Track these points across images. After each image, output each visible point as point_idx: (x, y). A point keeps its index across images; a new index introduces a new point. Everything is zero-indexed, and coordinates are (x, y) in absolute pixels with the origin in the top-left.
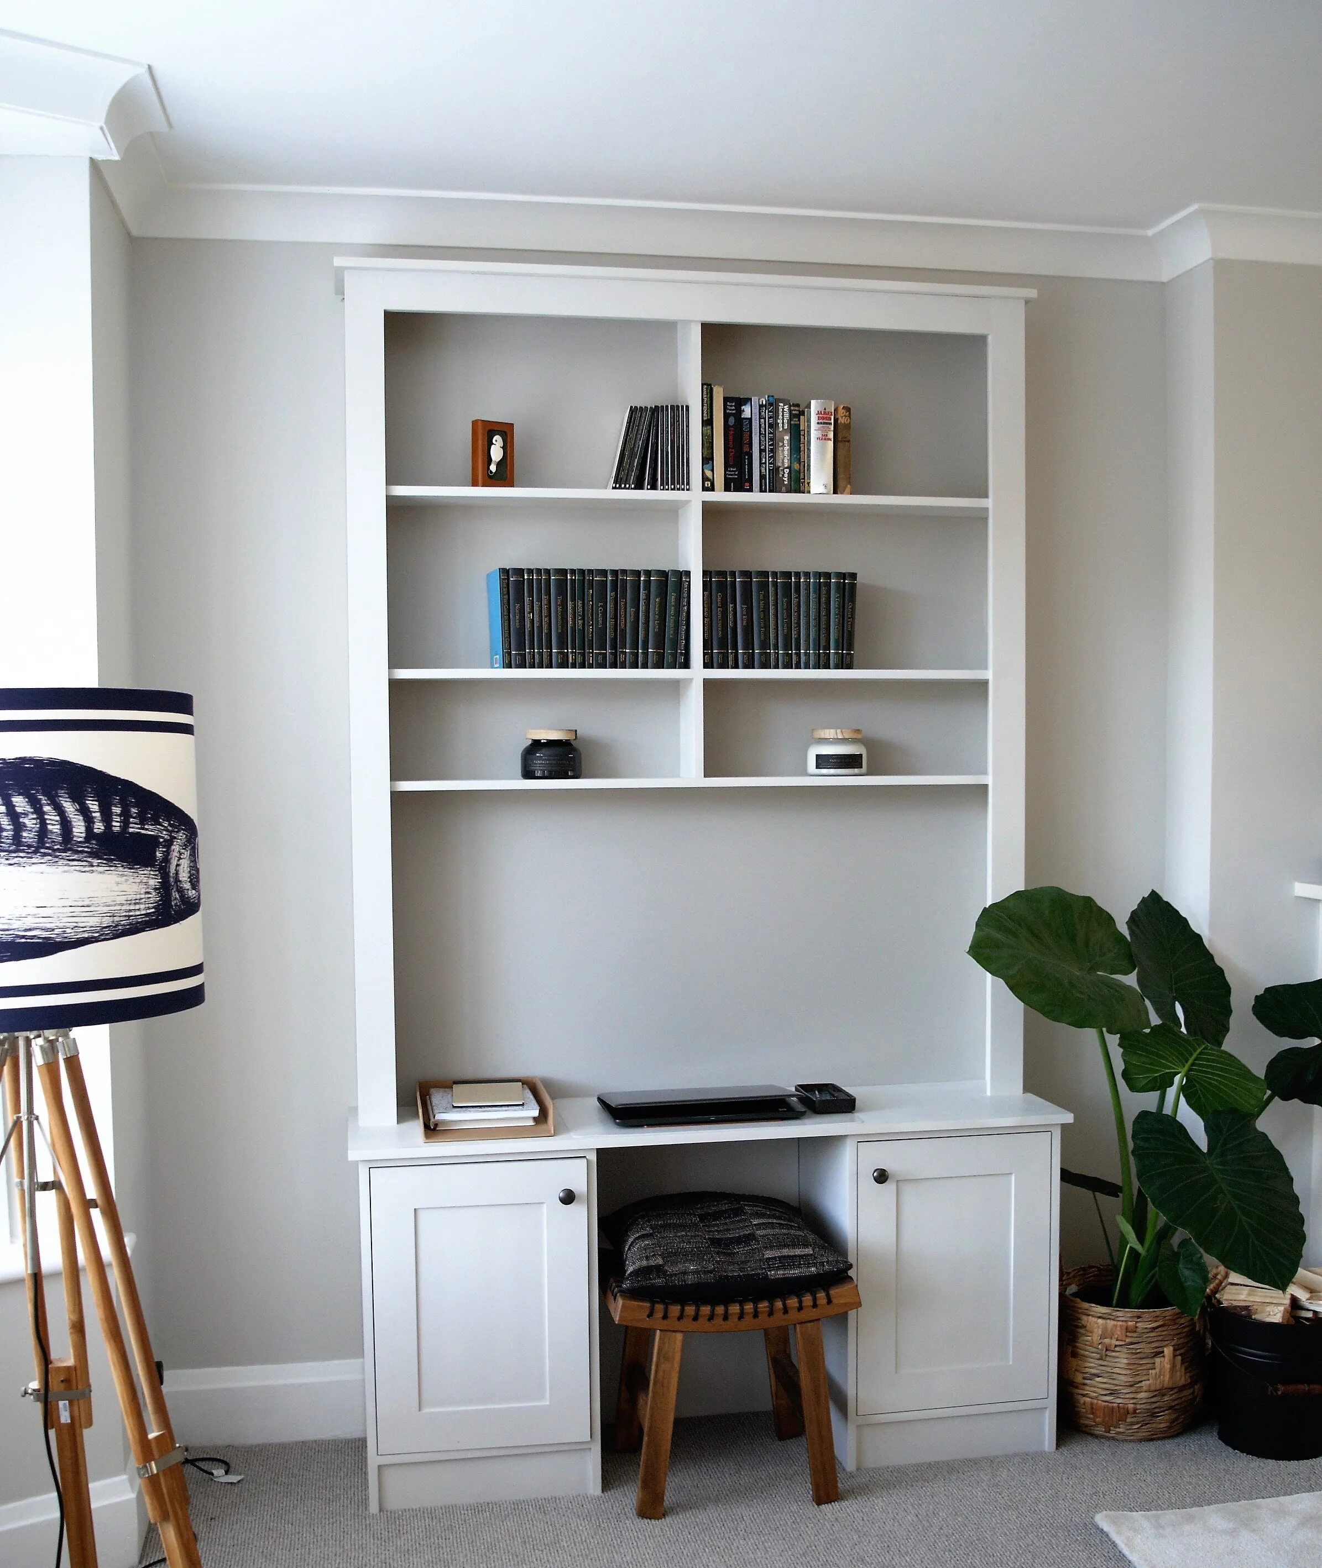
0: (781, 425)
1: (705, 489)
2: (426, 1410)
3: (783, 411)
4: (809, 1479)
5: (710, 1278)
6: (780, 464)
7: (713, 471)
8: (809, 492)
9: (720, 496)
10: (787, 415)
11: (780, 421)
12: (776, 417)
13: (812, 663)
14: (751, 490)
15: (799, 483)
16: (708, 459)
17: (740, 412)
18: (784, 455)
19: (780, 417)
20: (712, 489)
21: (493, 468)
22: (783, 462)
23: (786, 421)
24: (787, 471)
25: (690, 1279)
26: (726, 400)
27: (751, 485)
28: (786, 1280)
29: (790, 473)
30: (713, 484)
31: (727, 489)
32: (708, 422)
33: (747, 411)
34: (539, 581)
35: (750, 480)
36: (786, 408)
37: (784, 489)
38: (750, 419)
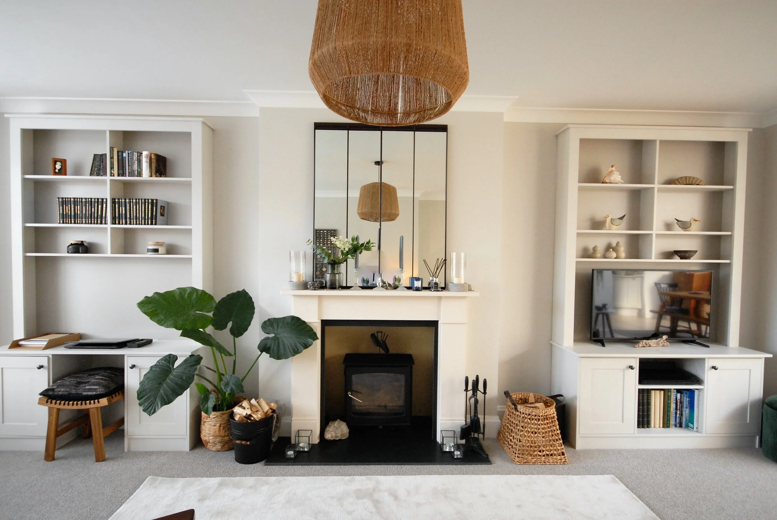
0: (134, 159)
1: (111, 176)
2: (6, 423)
3: (135, 155)
4: (94, 456)
5: (66, 393)
6: (134, 169)
7: (114, 171)
8: (142, 177)
9: (116, 178)
10: (136, 156)
11: (134, 157)
12: (133, 156)
13: (143, 223)
14: (126, 176)
15: (140, 174)
16: (112, 168)
17: (123, 155)
18: (136, 167)
19: (134, 156)
20: (114, 176)
21: (57, 171)
22: (135, 169)
23: (136, 157)
24: (136, 171)
25: (60, 393)
26: (118, 152)
27: (126, 175)
28: (87, 395)
29: (138, 172)
30: (114, 175)
31: (119, 176)
32: (112, 158)
33: (125, 155)
34: (68, 201)
35: (126, 174)
36: (136, 154)
37: (135, 176)
38: (126, 157)
